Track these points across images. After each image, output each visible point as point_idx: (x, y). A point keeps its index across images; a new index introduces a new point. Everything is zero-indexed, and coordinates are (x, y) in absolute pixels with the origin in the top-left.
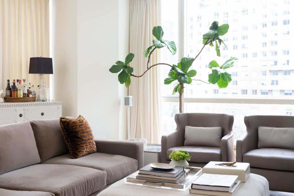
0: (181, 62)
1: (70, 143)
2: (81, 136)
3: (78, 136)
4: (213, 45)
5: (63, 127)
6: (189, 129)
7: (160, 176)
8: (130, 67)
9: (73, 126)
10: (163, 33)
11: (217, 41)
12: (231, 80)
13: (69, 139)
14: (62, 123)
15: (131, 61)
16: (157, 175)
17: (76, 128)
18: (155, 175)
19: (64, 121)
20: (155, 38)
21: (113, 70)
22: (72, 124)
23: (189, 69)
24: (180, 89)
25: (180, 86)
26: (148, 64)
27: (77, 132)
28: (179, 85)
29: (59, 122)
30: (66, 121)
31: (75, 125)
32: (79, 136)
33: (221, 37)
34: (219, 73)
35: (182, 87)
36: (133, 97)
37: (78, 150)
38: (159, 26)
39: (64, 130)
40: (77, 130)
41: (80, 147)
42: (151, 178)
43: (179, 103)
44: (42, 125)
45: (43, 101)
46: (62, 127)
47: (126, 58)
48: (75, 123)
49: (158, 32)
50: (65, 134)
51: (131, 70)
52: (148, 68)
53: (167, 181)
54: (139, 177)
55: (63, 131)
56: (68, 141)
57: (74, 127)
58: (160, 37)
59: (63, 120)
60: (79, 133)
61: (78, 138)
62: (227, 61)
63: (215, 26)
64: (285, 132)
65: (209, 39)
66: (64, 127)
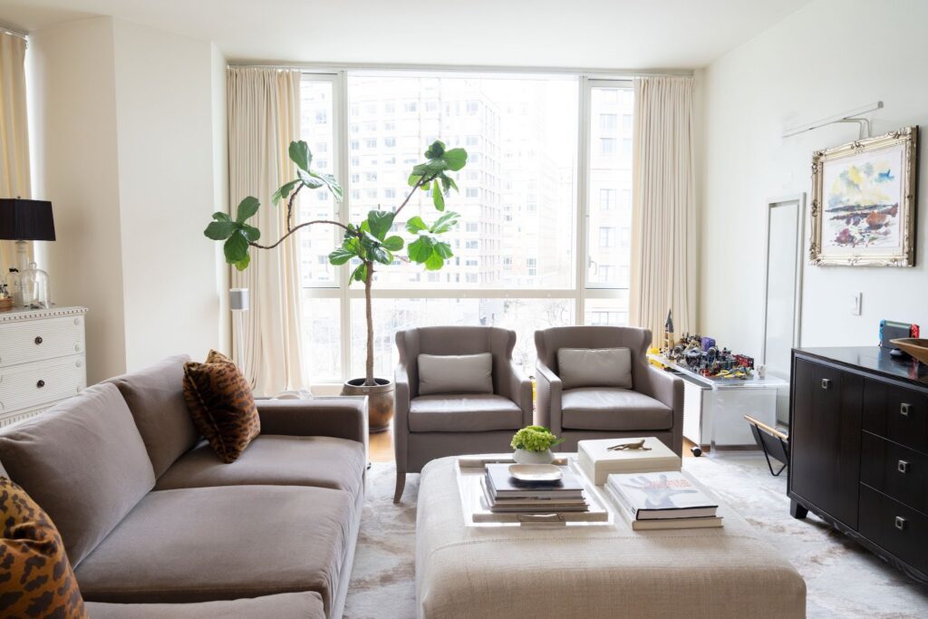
0: (369, 220)
1: (215, 426)
2: (240, 403)
3: (233, 404)
4: (428, 189)
5: (195, 387)
6: (427, 361)
7: (549, 499)
8: (250, 227)
9: (219, 383)
10: (311, 156)
11: (439, 180)
12: (452, 255)
13: (211, 417)
14: (193, 377)
15: (254, 213)
16: (540, 496)
17: (227, 386)
18: (536, 498)
19: (197, 371)
20: (296, 166)
21: (212, 232)
22: (217, 377)
23: (389, 235)
24: (365, 274)
25: (365, 268)
26: (288, 221)
27: (229, 397)
28: (362, 267)
29: (182, 374)
30: (202, 372)
31: (222, 378)
32: (236, 405)
33: (449, 173)
34: (435, 243)
35: (370, 271)
36: (250, 291)
37: (239, 440)
38: (300, 142)
39: (199, 395)
40: (230, 389)
41: (241, 431)
42: (529, 505)
43: (365, 300)
44: (144, 389)
45: (34, 307)
46: (192, 388)
47: (239, 207)
48: (223, 375)
49: (299, 152)
50: (200, 405)
51: (255, 233)
52: (289, 229)
53: (565, 508)
54: (497, 506)
55: (196, 395)
56: (209, 421)
57: (221, 385)
58: (306, 164)
59: (193, 369)
60: (235, 397)
61: (233, 409)
62: (442, 218)
63: (436, 151)
64: (607, 356)
65: (423, 176)
66: (199, 386)
